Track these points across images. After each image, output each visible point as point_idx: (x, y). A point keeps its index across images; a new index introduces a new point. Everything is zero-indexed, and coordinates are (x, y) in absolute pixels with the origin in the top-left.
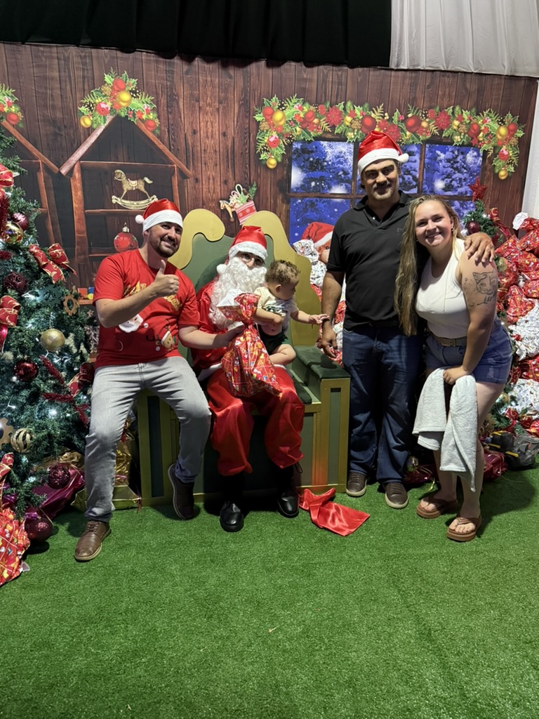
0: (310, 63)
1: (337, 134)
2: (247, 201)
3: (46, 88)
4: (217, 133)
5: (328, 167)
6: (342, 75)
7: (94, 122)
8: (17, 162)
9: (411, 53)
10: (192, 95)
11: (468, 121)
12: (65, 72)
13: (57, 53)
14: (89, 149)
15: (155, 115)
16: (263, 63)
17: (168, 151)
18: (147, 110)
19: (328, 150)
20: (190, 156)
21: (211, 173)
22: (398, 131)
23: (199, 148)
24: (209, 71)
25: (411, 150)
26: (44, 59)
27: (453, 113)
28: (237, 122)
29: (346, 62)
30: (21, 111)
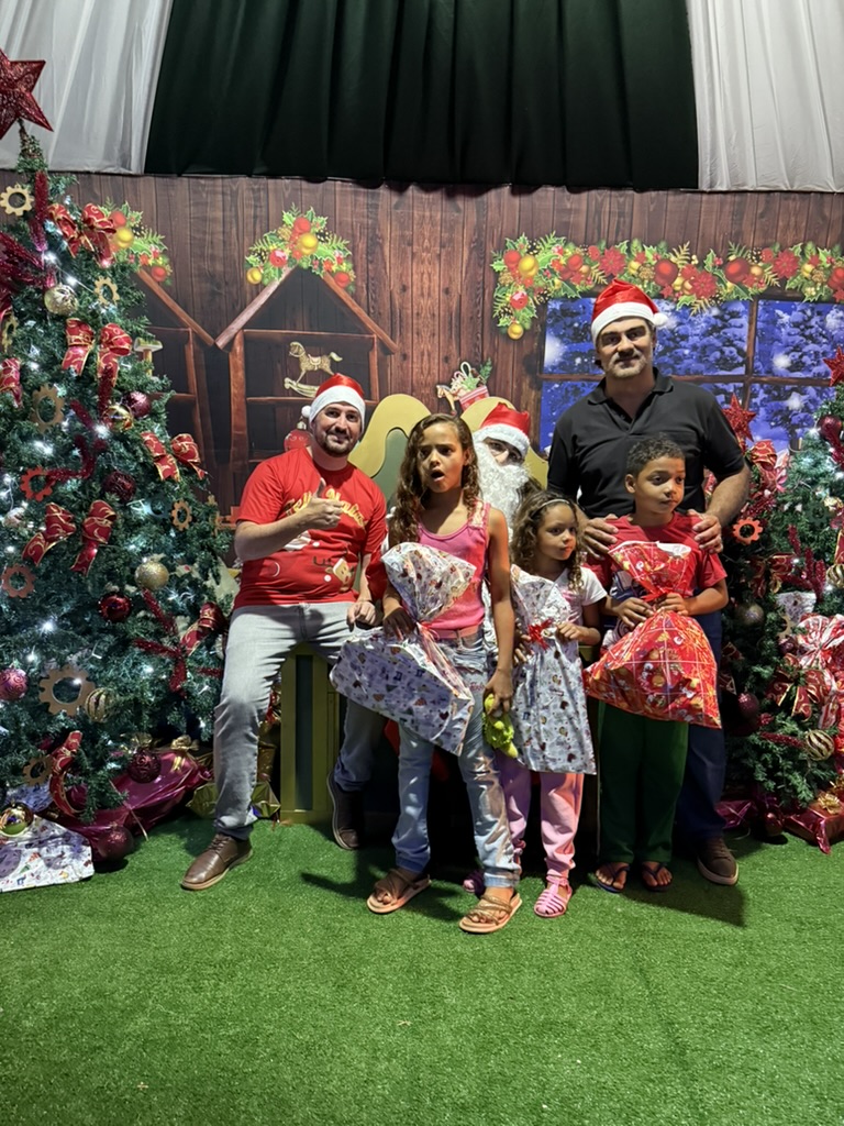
0: (576, 187)
2: (478, 386)
3: (205, 233)
4: (437, 289)
6: (624, 202)
7: (265, 275)
8: (144, 324)
9: (731, 168)
10: (402, 236)
11: (828, 265)
12: (231, 212)
13: (223, 186)
14: (257, 312)
15: (350, 265)
16: (506, 190)
17: (366, 315)
18: (339, 258)
20: (396, 323)
21: (426, 346)
22: (713, 282)
23: (410, 312)
24: (429, 203)
25: (735, 309)
26: (204, 195)
27: (803, 253)
28: (466, 273)
29: (631, 184)
30: (170, 263)
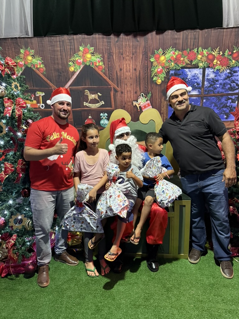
0: (179, 30)
1: (194, 65)
2: (147, 101)
3: (55, 55)
4: (132, 69)
5: (189, 82)
6: (196, 34)
7: (75, 69)
9: (235, 19)
10: (119, 52)
12: (62, 47)
13: (59, 39)
14: (73, 81)
15: (103, 63)
16: (154, 33)
17: (109, 80)
18: (99, 61)
19: (189, 73)
20: (119, 81)
21: (129, 89)
22: (228, 60)
23: (123, 77)
24: (128, 39)
25: (235, 70)
26: (53, 43)
28: (142, 63)
29: (198, 27)
30: (44, 66)
